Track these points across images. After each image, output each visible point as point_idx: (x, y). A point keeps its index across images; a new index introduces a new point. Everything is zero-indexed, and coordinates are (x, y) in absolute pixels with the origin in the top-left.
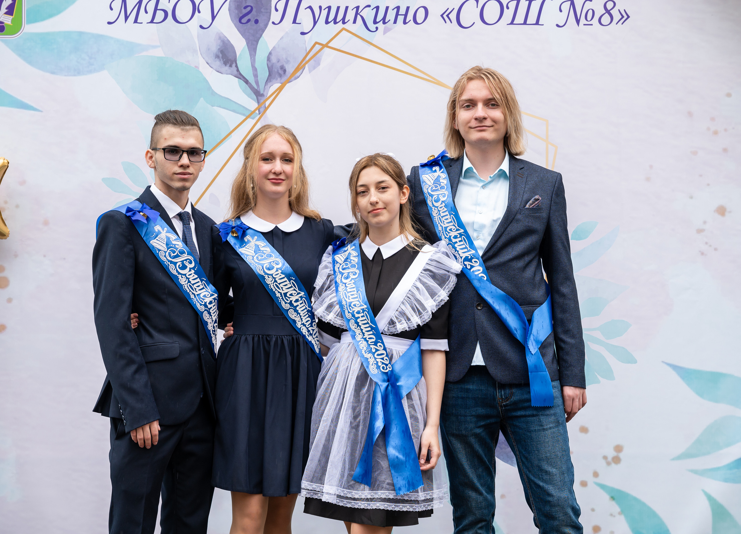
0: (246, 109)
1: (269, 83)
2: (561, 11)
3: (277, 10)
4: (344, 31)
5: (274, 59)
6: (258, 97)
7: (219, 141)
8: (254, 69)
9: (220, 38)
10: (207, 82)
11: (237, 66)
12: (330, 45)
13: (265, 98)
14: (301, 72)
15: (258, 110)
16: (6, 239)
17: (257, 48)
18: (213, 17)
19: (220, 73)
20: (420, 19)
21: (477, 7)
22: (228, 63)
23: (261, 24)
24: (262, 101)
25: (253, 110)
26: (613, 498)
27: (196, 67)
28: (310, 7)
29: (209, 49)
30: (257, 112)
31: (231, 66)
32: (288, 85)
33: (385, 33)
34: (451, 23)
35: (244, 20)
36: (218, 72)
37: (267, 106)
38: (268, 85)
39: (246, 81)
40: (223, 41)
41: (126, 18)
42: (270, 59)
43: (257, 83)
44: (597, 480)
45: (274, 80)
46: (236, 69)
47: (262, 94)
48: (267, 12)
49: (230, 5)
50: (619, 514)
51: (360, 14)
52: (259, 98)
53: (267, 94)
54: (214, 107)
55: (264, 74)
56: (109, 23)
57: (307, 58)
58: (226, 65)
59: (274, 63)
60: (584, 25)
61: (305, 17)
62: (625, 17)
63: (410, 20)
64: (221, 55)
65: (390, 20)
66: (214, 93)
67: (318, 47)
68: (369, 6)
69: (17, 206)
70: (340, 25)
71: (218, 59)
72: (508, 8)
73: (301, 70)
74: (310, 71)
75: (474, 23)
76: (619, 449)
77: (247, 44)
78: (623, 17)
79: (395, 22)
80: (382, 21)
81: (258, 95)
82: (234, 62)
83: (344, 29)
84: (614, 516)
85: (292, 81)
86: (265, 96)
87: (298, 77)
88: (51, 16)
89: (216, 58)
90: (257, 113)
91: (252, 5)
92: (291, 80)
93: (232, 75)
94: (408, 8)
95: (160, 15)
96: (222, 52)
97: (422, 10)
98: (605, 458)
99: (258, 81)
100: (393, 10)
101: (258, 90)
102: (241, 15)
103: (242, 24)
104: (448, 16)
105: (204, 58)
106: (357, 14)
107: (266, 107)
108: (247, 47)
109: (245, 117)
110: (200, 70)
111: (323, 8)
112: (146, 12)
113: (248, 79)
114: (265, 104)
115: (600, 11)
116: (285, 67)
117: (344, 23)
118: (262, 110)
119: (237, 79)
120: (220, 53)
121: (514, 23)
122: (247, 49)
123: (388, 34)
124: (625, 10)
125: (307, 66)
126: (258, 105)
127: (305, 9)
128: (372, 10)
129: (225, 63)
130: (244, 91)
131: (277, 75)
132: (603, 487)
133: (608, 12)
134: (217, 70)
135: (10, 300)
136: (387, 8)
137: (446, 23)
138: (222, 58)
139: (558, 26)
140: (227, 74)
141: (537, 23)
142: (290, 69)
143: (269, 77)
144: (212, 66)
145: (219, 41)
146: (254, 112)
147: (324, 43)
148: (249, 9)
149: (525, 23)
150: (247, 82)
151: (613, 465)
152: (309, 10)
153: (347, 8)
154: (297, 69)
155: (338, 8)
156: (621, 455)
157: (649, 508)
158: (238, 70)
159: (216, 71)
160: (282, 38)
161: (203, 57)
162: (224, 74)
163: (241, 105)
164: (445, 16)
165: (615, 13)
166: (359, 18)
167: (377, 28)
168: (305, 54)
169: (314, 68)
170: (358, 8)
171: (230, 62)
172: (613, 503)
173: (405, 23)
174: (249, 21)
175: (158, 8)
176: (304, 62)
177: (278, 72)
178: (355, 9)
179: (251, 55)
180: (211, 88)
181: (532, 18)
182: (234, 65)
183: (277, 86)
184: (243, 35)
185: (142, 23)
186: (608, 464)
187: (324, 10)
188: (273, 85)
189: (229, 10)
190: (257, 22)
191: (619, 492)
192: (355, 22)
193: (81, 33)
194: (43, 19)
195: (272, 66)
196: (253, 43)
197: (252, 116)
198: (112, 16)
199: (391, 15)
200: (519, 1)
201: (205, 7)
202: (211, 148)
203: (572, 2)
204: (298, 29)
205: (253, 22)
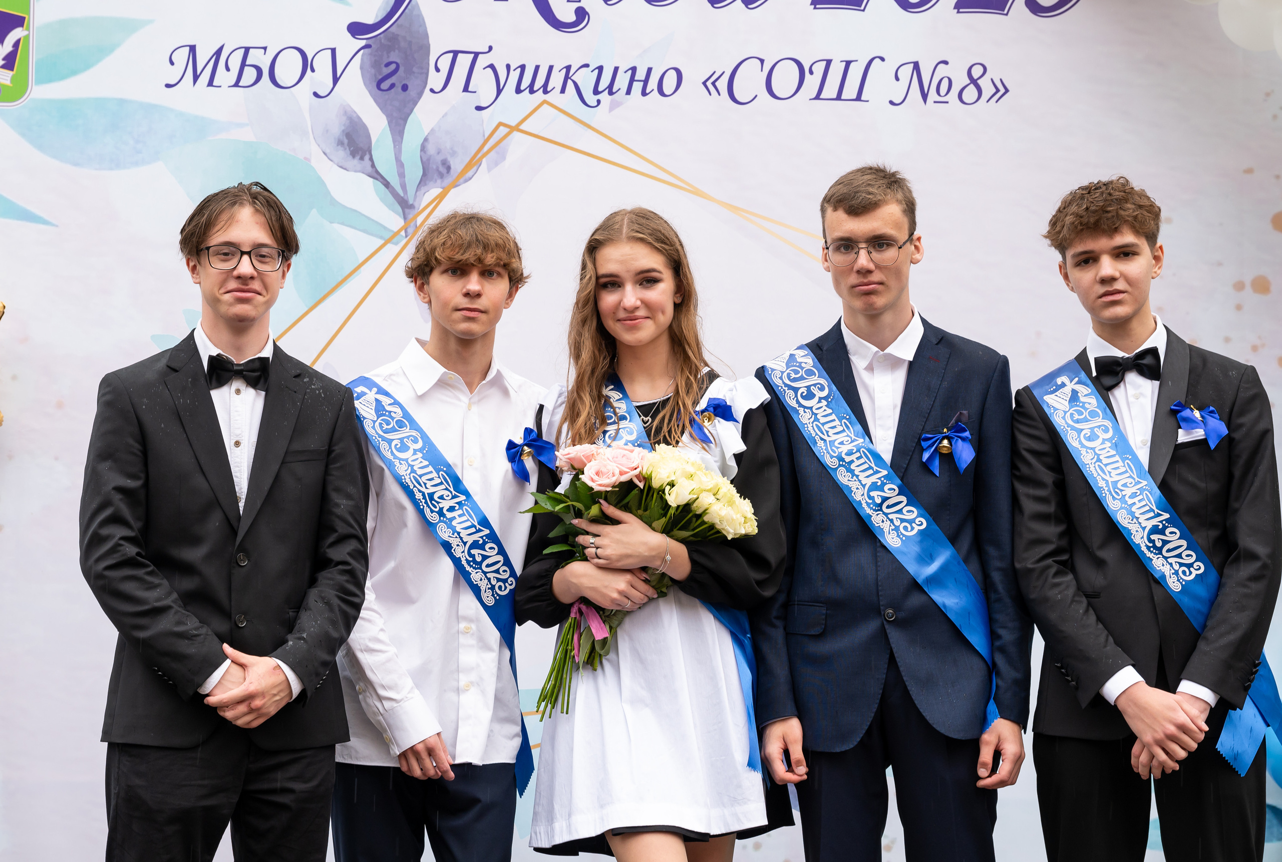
0: (385, 228)
1: (422, 187)
2: (897, 79)
3: (438, 70)
4: (545, 106)
5: (431, 149)
6: (406, 209)
7: (340, 279)
8: (400, 164)
9: (345, 113)
10: (323, 183)
11: (371, 159)
12: (522, 127)
13: (416, 211)
14: (475, 172)
15: (404, 231)
17: (405, 131)
18: (336, 80)
19: (345, 169)
20: (669, 87)
21: (762, 71)
22: (358, 154)
23: (412, 92)
24: (410, 216)
25: (395, 229)
27: (306, 159)
28: (492, 66)
29: (327, 131)
30: (403, 233)
31: (362, 158)
32: (453, 191)
33: (611, 109)
34: (719, 94)
35: (385, 85)
36: (341, 167)
37: (418, 224)
38: (421, 190)
39: (385, 183)
40: (350, 119)
41: (196, 78)
42: (425, 149)
43: (404, 186)
45: (432, 182)
46: (371, 163)
47: (412, 204)
48: (421, 73)
49: (362, 59)
51: (572, 78)
52: (407, 211)
53: (420, 205)
54: (333, 225)
55: (414, 172)
56: (168, 86)
58: (354, 157)
59: (430, 156)
60: (935, 102)
61: (483, 82)
62: (1001, 91)
63: (653, 90)
64: (346, 141)
65: (620, 89)
66: (334, 202)
67: (503, 131)
68: (587, 66)
70: (539, 96)
71: (341, 147)
72: (811, 72)
73: (475, 168)
74: (489, 169)
75: (756, 96)
77: (390, 123)
78: (997, 90)
79: (628, 92)
80: (607, 90)
81: (405, 206)
82: (367, 153)
83: (545, 102)
85: (459, 185)
86: (416, 209)
87: (470, 179)
88: (74, 72)
89: (338, 145)
90: (402, 236)
91: (398, 61)
92: (458, 183)
93: (363, 173)
94: (649, 70)
95: (250, 75)
96: (348, 135)
97: (672, 75)
99: (405, 184)
100: (625, 72)
101: (406, 198)
102: (380, 77)
103: (380, 92)
104: (713, 84)
105: (319, 146)
106: (567, 77)
107: (418, 226)
108: (389, 129)
109: (381, 242)
110: (312, 164)
111: (512, 69)
112: (228, 69)
113: (389, 180)
114: (416, 222)
115: (960, 79)
116: (449, 162)
117: (546, 92)
118: (410, 230)
119: (371, 180)
120: (345, 137)
121: (821, 97)
122: (389, 132)
123: (616, 111)
124: (1001, 80)
125: (484, 160)
126: (405, 223)
127: (484, 69)
128: (592, 71)
129: (353, 154)
130: (382, 200)
131: (435, 175)
133: (974, 81)
134: (340, 165)
136: (616, 69)
137: (710, 94)
138: (348, 145)
139: (891, 103)
140: (356, 171)
141: (858, 98)
142: (457, 165)
143: (423, 177)
144: (331, 157)
145: (344, 118)
146: (397, 233)
147: (513, 123)
148: (393, 67)
149: (839, 97)
150: (387, 184)
152: (489, 70)
153: (551, 68)
154: (469, 166)
155: (537, 68)
158: (373, 166)
159: (338, 166)
160: (446, 114)
161: (316, 143)
162: (351, 171)
163: (376, 222)
164: (709, 84)
165: (985, 83)
166: (570, 83)
167: (599, 102)
168: (481, 142)
169: (496, 164)
170: (568, 68)
171: (360, 153)
173: (644, 93)
174: (393, 86)
175: (247, 63)
176: (480, 155)
177: (437, 170)
178: (565, 70)
179: (394, 141)
180: (330, 193)
181: (851, 90)
182: (367, 157)
183: (435, 192)
184: (382, 108)
185: (220, 87)
187: (514, 70)
188: (428, 191)
189: (361, 68)
190: (405, 88)
192: (563, 91)
193: (122, 102)
194: (62, 77)
195: (429, 160)
196: (398, 122)
197: (395, 240)
198: (173, 75)
199: (622, 81)
200: (829, 62)
201: (323, 63)
202: (328, 289)
203: (916, 66)
204: (472, 100)
205: (398, 88)
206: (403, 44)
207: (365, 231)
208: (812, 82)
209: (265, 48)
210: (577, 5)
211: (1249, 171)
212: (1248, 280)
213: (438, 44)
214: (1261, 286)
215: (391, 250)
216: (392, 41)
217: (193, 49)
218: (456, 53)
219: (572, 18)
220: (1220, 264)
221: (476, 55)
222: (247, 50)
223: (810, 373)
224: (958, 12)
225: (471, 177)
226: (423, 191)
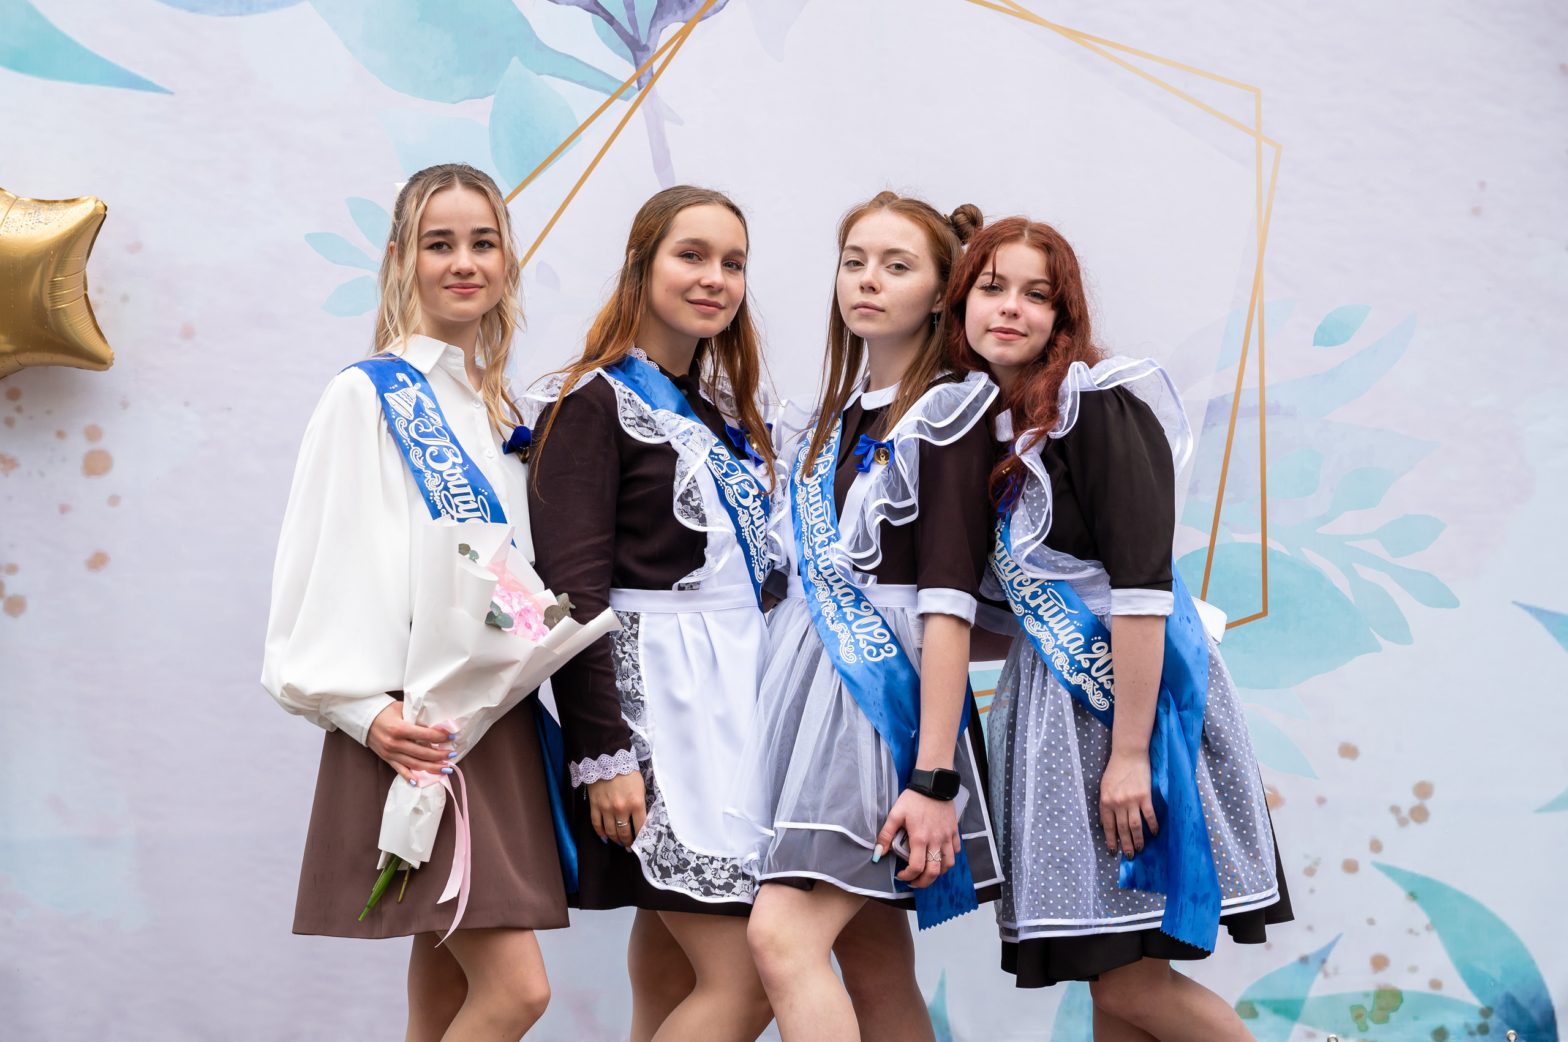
0: (611, 78)
1: (658, 22)
6: (637, 52)
7: (554, 149)
10: (525, 21)
13: (651, 54)
15: (636, 81)
16: (107, 369)
19: (554, 2)
24: (644, 61)
25: (625, 80)
26: (1413, 896)
30: (635, 84)
32: (699, 25)
37: (655, 71)
38: (656, 26)
39: (608, 18)
43: (633, 21)
44: (1380, 858)
45: (670, 14)
47: (645, 46)
50: (1428, 928)
52: (639, 54)
53: (656, 45)
54: (541, 76)
55: (645, 3)
66: (541, 47)
69: (125, 298)
76: (1423, 790)
81: (636, 47)
84: (1417, 934)
85: (708, 17)
86: (651, 51)
87: (722, 8)
90: (633, 87)
92: (705, 15)
93: (578, 6)
98: (1395, 810)
99: (635, 17)
101: (636, 36)
107: (654, 73)
109: (609, 97)
113: (612, 14)
114: (652, 68)
118: (645, 80)
119: (590, 14)
126: (637, 70)
130: (604, 40)
131: (675, 5)
132: (1391, 872)
135: (114, 499)
140: (568, 4)
143: (658, 8)
146: (627, 85)
150: (610, 20)
151: (1412, 825)
156: (1429, 804)
157: (1492, 916)
162: (561, 5)
163: (598, 70)
172: (1414, 906)
183: (674, 27)
186: (1403, 822)
188: (667, 26)
191: (1427, 881)
197: (625, 94)
202: (539, 164)
207: (583, 83)
225: (722, 5)
226: (659, 27)
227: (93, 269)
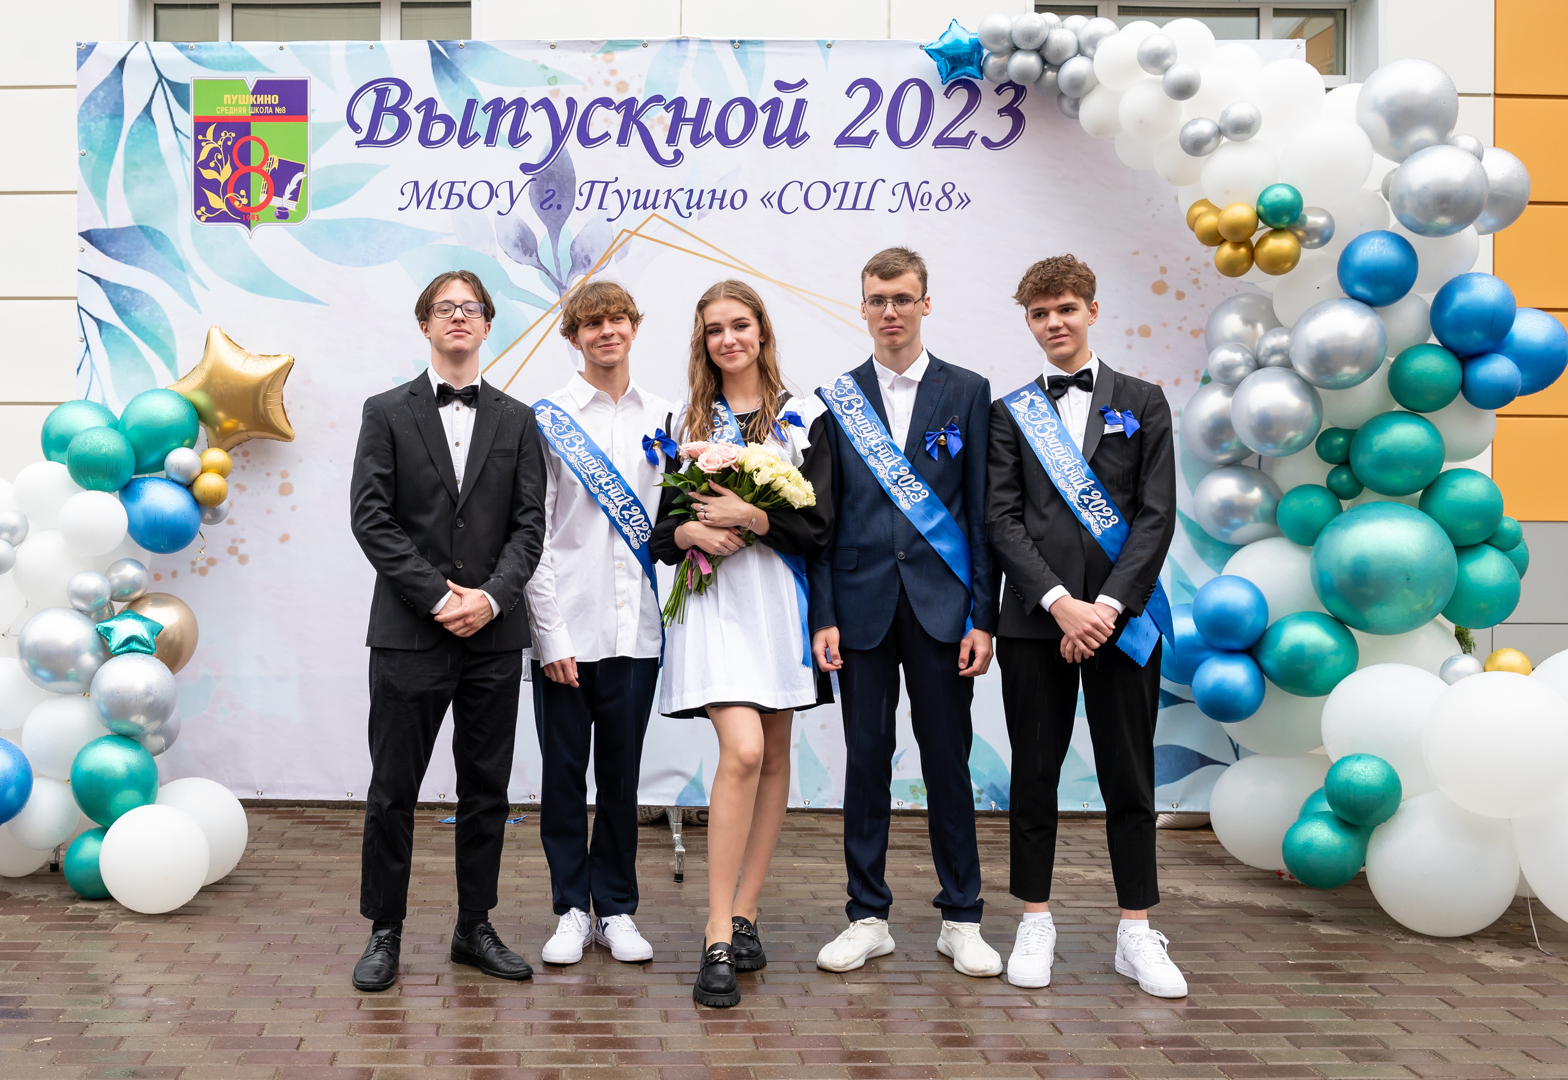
0: (546, 302)
1: (574, 274)
2: (894, 194)
3: (581, 194)
4: (655, 217)
5: (577, 249)
7: (520, 335)
8: (557, 259)
9: (519, 225)
10: (505, 273)
11: (537, 256)
12: (638, 232)
14: (607, 263)
16: (291, 442)
17: (560, 237)
18: (512, 202)
19: (520, 263)
20: (737, 204)
21: (801, 191)
22: (528, 252)
23: (564, 210)
24: (564, 294)
25: (554, 303)
27: (493, 256)
28: (618, 191)
29: (508, 238)
30: (559, 306)
31: (531, 256)
32: (593, 272)
33: (699, 219)
34: (772, 207)
35: (546, 206)
36: (518, 262)
39: (546, 272)
40: (523, 229)
41: (419, 203)
42: (573, 249)
43: (559, 274)
45: (578, 271)
46: (536, 259)
48: (570, 198)
49: (530, 188)
51: (672, 198)
52: (560, 289)
54: (514, 300)
55: (566, 264)
56: (400, 209)
57: (614, 247)
58: (525, 255)
59: (577, 253)
60: (920, 210)
61: (612, 201)
62: (965, 201)
63: (727, 205)
64: (520, 244)
65: (705, 205)
66: (512, 285)
67: (625, 235)
68: (682, 189)
69: (302, 407)
70: (650, 210)
71: (516, 248)
72: (835, 191)
73: (607, 260)
74: (617, 262)
75: (798, 208)
77: (549, 231)
78: (963, 201)
79: (710, 207)
80: (696, 206)
81: (562, 286)
82: (534, 251)
83: (654, 215)
85: (598, 269)
87: (606, 267)
88: (337, 202)
89: (514, 247)
91: (554, 189)
92: (596, 271)
93: (531, 265)
94: (725, 191)
95: (455, 200)
96: (521, 240)
97: (740, 195)
99: (560, 272)
100: (708, 193)
101: (560, 281)
102: (543, 200)
103: (543, 211)
104: (768, 200)
105: (502, 248)
106: (669, 198)
108: (548, 235)
109: (545, 312)
110: (498, 260)
111: (631, 193)
112: (440, 197)
113: (549, 270)
115: (937, 194)
116: (590, 257)
117: (654, 208)
119: (537, 270)
120: (518, 241)
121: (842, 208)
122: (549, 237)
123: (703, 220)
124: (965, 194)
125: (613, 256)
127: (613, 193)
128: (686, 193)
129: (525, 253)
130: (545, 283)
131: (582, 265)
133: (946, 195)
134: (517, 260)
135: (293, 508)
136: (702, 191)
137: (766, 208)
138: (521, 247)
139: (890, 211)
140: (528, 264)
141: (867, 208)
142: (595, 259)
143: (572, 268)
144: (510, 255)
145: (519, 229)
147: (633, 230)
148: (551, 193)
149: (854, 208)
150: (548, 273)
152: (616, 194)
153: (658, 191)
154: (603, 259)
155: (648, 191)
158: (539, 260)
159: (516, 262)
160: (587, 224)
161: (501, 246)
162: (523, 264)
163: (541, 299)
164: (766, 200)
165: (954, 196)
166: (671, 202)
167: (690, 214)
168: (611, 243)
169: (622, 258)
170: (669, 191)
171: (530, 252)
173: (721, 208)
174: (551, 206)
175: (453, 193)
176: (610, 252)
177: (582, 261)
178: (667, 192)
179: (552, 243)
181: (862, 203)
182: (534, 255)
184: (544, 222)
185: (435, 209)
187: (633, 193)
188: (577, 276)
189: (530, 194)
190: (559, 207)
192: (666, 207)
193: (370, 221)
194: (330, 205)
195: (576, 256)
196: (555, 231)
198: (403, 201)
199: (706, 200)
200: (847, 184)
201: (504, 191)
202: (509, 345)
203: (907, 185)
204: (605, 215)
205: (555, 206)
206: (557, 177)
207: (534, 305)
208: (836, 198)
209: (465, 182)
210: (675, 148)
211: (1136, 253)
212: (1136, 328)
213: (581, 177)
214: (1145, 332)
215: (552, 317)
216: (551, 174)
217: (416, 184)
218: (593, 183)
219: (671, 157)
220: (1116, 317)
221: (607, 183)
222: (453, 183)
223: (851, 391)
224: (935, 148)
225: (604, 265)
226: (572, 277)
227: (286, 390)
